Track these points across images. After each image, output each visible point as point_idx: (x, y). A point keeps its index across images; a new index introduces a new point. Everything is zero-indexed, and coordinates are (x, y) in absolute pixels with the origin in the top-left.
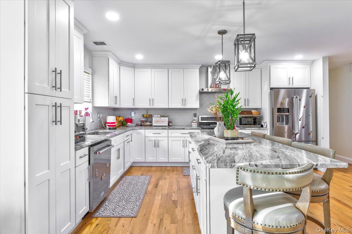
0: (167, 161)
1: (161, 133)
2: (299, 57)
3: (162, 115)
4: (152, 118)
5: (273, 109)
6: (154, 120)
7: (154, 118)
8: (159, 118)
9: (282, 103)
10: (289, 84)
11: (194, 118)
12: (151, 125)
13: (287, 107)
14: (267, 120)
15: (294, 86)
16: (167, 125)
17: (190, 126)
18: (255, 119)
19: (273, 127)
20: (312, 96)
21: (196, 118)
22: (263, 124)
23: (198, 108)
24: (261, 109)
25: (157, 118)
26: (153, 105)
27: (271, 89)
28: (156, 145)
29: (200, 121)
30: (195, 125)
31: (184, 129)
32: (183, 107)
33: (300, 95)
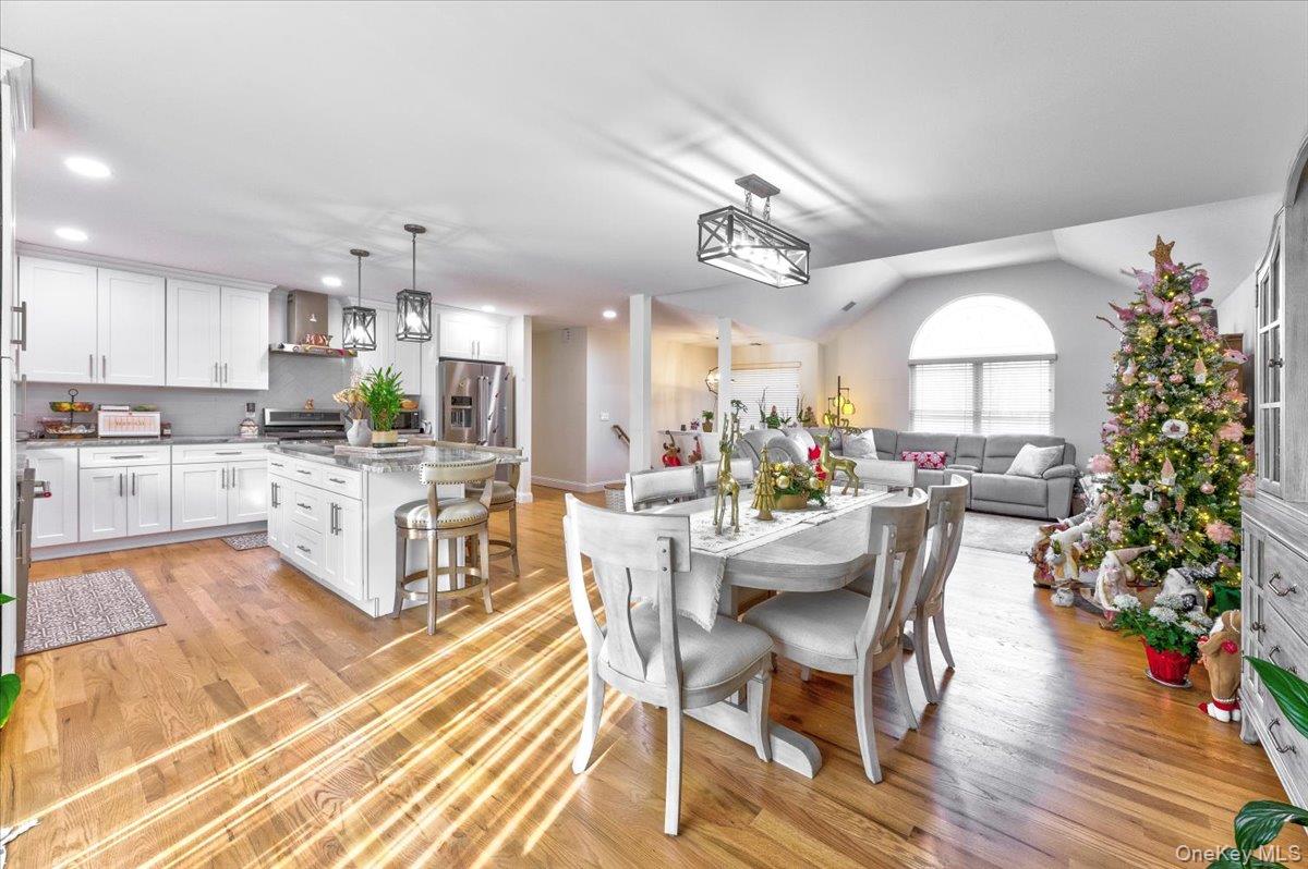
0: (168, 529)
1: (144, 454)
2: (489, 308)
3: (137, 404)
4: (97, 414)
5: (443, 398)
6: (104, 421)
7: (101, 415)
8: (127, 414)
9: (460, 388)
10: (473, 353)
11: (248, 415)
12: (94, 435)
13: (467, 395)
14: (432, 419)
15: (481, 359)
16: (158, 433)
17: (234, 435)
18: (408, 416)
19: (444, 432)
20: (507, 377)
21: (253, 415)
22: (424, 426)
23: (264, 391)
24: (419, 396)
25: (113, 413)
26: (104, 376)
27: (441, 359)
28: (126, 488)
29: (268, 422)
30: (250, 431)
31: (226, 441)
32: (216, 385)
33: (491, 374)
